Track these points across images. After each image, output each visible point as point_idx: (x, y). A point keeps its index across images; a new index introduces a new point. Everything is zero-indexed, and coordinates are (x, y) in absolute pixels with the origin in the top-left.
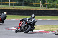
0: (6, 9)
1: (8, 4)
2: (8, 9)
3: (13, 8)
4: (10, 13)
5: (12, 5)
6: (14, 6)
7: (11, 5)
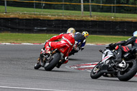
1: (77, 8)
6: (94, 13)
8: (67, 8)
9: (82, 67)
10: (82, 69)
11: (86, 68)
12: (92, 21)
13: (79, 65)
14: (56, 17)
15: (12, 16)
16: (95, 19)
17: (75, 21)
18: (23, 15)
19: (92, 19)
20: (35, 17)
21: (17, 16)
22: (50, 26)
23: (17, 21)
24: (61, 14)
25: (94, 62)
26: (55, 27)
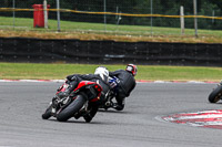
0: (168, 40)
1: (174, 23)
2: (178, 40)
3: (197, 36)
4: (183, 56)
5: (193, 27)
6: (200, 32)
7: (189, 24)
8: (157, 24)
9: (182, 118)
11: (188, 120)
12: (198, 44)
13: (177, 114)
14: (140, 38)
15: (69, 36)
16: (203, 42)
17: (171, 44)
18: (87, 35)
19: (198, 41)
20: (105, 37)
21: (76, 36)
22: (130, 51)
23: (77, 44)
24: (147, 33)
25: (202, 110)
26: (138, 54)
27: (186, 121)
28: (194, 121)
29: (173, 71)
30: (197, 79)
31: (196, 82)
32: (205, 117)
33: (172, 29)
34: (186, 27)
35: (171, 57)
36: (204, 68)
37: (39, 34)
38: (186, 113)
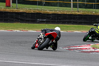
0: (65, 13)
2: (70, 13)
3: (78, 11)
4: (72, 20)
5: (76, 7)
6: (80, 9)
8: (61, 6)
9: (71, 48)
10: (71, 49)
11: (74, 49)
12: (79, 15)
13: (69, 46)
14: (53, 12)
15: (21, 11)
18: (29, 10)
19: (79, 13)
20: (38, 11)
21: (25, 11)
22: (49, 18)
23: (25, 14)
24: (56, 10)
25: (80, 45)
26: (52, 19)
27: (73, 49)
28: (77, 49)
29: (68, 27)
30: (78, 30)
31: (78, 32)
32: (82, 47)
33: (68, 8)
34: (73, 7)
35: (67, 20)
36: (81, 25)
37: (8, 10)
38: (73, 46)
